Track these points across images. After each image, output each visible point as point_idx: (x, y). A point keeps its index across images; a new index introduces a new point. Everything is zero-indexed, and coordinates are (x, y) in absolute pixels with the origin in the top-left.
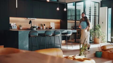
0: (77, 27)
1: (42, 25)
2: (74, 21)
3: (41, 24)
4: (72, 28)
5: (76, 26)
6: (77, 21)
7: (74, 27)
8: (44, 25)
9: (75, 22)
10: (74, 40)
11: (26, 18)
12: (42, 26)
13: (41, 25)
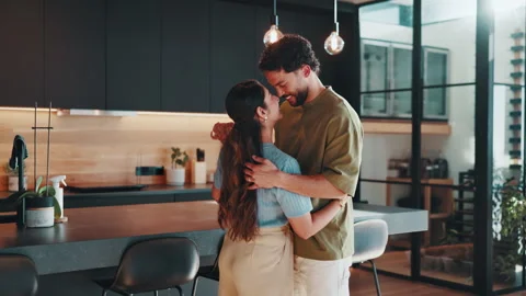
0: (429, 163)
1: (182, 157)
2: (408, 128)
3: (176, 152)
4: (390, 168)
5: (424, 155)
6: (425, 128)
7: (405, 165)
8: (201, 155)
9: (416, 134)
10: (408, 253)
11: (60, 113)
12: (179, 162)
13: (173, 156)
